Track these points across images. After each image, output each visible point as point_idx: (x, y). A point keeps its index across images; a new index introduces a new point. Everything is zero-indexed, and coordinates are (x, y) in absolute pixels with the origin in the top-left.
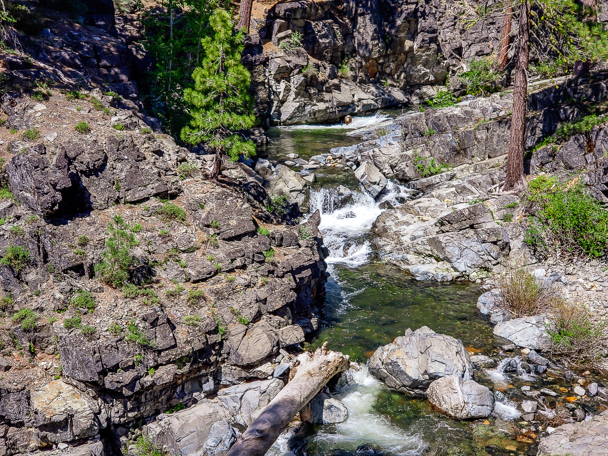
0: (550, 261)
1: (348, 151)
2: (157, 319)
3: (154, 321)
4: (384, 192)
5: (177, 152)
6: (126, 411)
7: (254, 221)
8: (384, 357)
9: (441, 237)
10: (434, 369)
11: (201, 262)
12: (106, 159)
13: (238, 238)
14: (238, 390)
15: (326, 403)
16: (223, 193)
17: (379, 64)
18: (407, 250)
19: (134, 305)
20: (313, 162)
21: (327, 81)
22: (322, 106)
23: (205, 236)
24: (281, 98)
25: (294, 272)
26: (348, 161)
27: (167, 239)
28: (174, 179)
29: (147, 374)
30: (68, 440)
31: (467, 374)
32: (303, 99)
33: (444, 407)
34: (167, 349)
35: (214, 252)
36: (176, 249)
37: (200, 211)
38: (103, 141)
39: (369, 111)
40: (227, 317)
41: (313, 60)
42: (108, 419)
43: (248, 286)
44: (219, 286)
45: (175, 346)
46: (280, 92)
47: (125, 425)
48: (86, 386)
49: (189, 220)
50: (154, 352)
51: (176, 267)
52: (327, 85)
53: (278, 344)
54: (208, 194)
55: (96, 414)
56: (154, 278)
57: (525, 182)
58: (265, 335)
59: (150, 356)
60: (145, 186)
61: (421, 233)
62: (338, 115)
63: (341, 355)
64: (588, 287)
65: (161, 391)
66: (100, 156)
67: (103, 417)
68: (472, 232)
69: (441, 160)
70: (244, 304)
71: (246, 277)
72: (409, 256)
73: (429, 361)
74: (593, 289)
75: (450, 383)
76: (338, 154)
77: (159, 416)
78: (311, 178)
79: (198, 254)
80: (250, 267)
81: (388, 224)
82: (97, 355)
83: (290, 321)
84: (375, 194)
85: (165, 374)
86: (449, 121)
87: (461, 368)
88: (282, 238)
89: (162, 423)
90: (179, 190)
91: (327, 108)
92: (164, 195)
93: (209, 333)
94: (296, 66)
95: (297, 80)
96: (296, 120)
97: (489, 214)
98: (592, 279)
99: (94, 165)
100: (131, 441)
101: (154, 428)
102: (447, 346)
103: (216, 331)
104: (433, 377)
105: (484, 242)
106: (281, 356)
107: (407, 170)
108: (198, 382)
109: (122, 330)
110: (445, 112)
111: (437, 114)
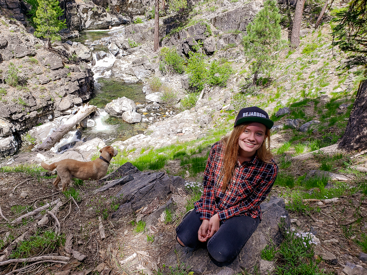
0: (167, 75)
1: (107, 39)
2: (29, 96)
3: (28, 97)
4: (118, 53)
5: (35, 40)
6: (21, 127)
7: (63, 63)
8: (109, 106)
9: (133, 68)
10: (124, 109)
11: (44, 78)
12: (7, 43)
13: (57, 69)
14: (60, 118)
15: (88, 121)
16: (51, 54)
17: (121, 7)
18: (123, 73)
19: (21, 92)
20: (94, 43)
21: (102, 13)
22: (100, 22)
23: (45, 69)
24: (85, 20)
25: (78, 80)
26: (106, 42)
27: (32, 70)
28: (34, 49)
29: (27, 114)
30: (2, 136)
31: (134, 110)
32: (93, 20)
33: (126, 120)
34: (33, 106)
35: (49, 74)
36: (35, 73)
37: (43, 60)
38: (6, 36)
39: (118, 25)
40: (55, 95)
41: (96, 6)
42: (16, 129)
43: (61, 85)
44: (51, 85)
45: (36, 105)
46: (84, 17)
47: (21, 131)
48: (6, 119)
49: (40, 63)
50: (29, 107)
51: (35, 79)
52: (102, 15)
53: (73, 103)
54: (46, 54)
55: (11, 128)
56: (27, 84)
57: (160, 49)
58: (68, 101)
59: (27, 109)
60: (23, 52)
61: (127, 67)
62: (106, 26)
63: (93, 106)
64: (176, 83)
65: (33, 120)
66: (5, 42)
67: (13, 129)
68: (143, 66)
69: (137, 42)
70: (61, 91)
71: (61, 82)
72: (123, 75)
73: (122, 107)
74: (178, 83)
75: (128, 113)
76: (103, 40)
77: (33, 128)
78: (92, 49)
79: (43, 75)
80: (62, 79)
81: (117, 64)
82: (8, 109)
83: (78, 96)
84: (115, 54)
85: (33, 114)
86: (139, 28)
87: (132, 108)
88: (74, 69)
89: (34, 129)
90: (35, 53)
91: (102, 23)
92: (30, 55)
93: (48, 101)
94: (90, 8)
95: (90, 13)
96: (91, 28)
97: (148, 60)
98: (178, 80)
99: (3, 45)
100: (25, 136)
101: (31, 131)
102: (128, 102)
103: (50, 100)
104: (123, 112)
105: (146, 69)
106: (74, 107)
107: (126, 45)
108: (46, 116)
109: (17, 101)
110: (138, 25)
111: (135, 26)
